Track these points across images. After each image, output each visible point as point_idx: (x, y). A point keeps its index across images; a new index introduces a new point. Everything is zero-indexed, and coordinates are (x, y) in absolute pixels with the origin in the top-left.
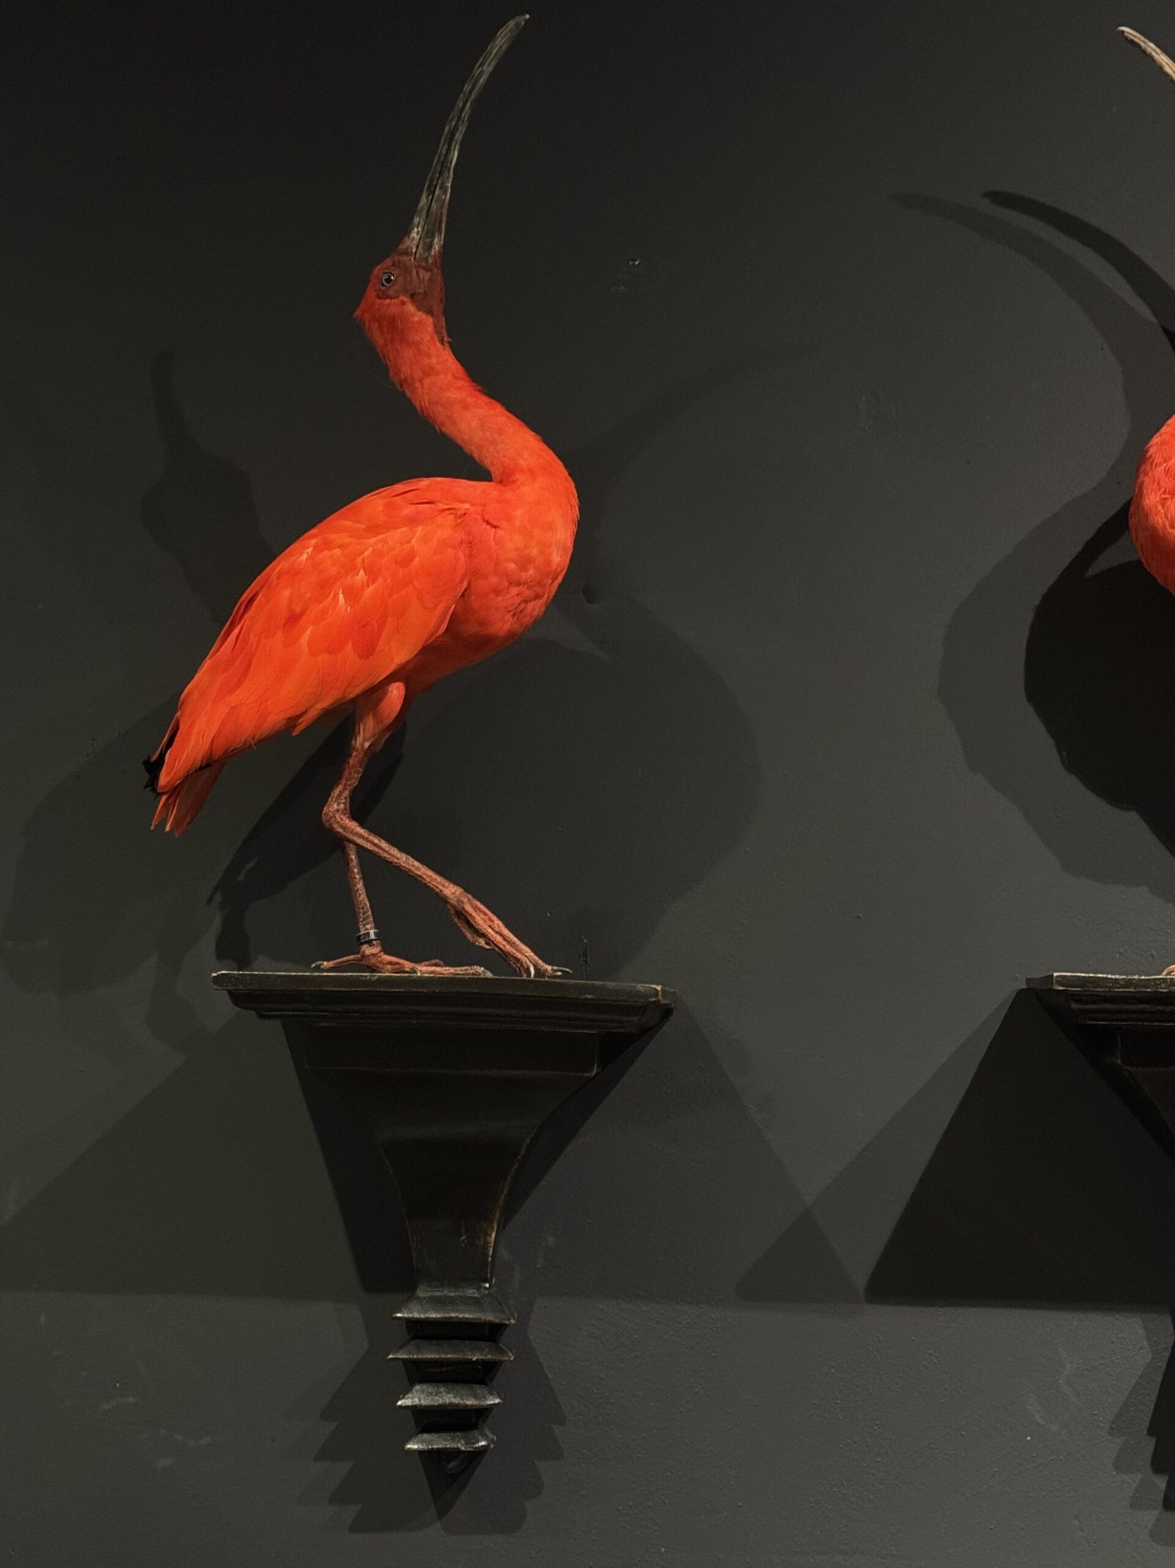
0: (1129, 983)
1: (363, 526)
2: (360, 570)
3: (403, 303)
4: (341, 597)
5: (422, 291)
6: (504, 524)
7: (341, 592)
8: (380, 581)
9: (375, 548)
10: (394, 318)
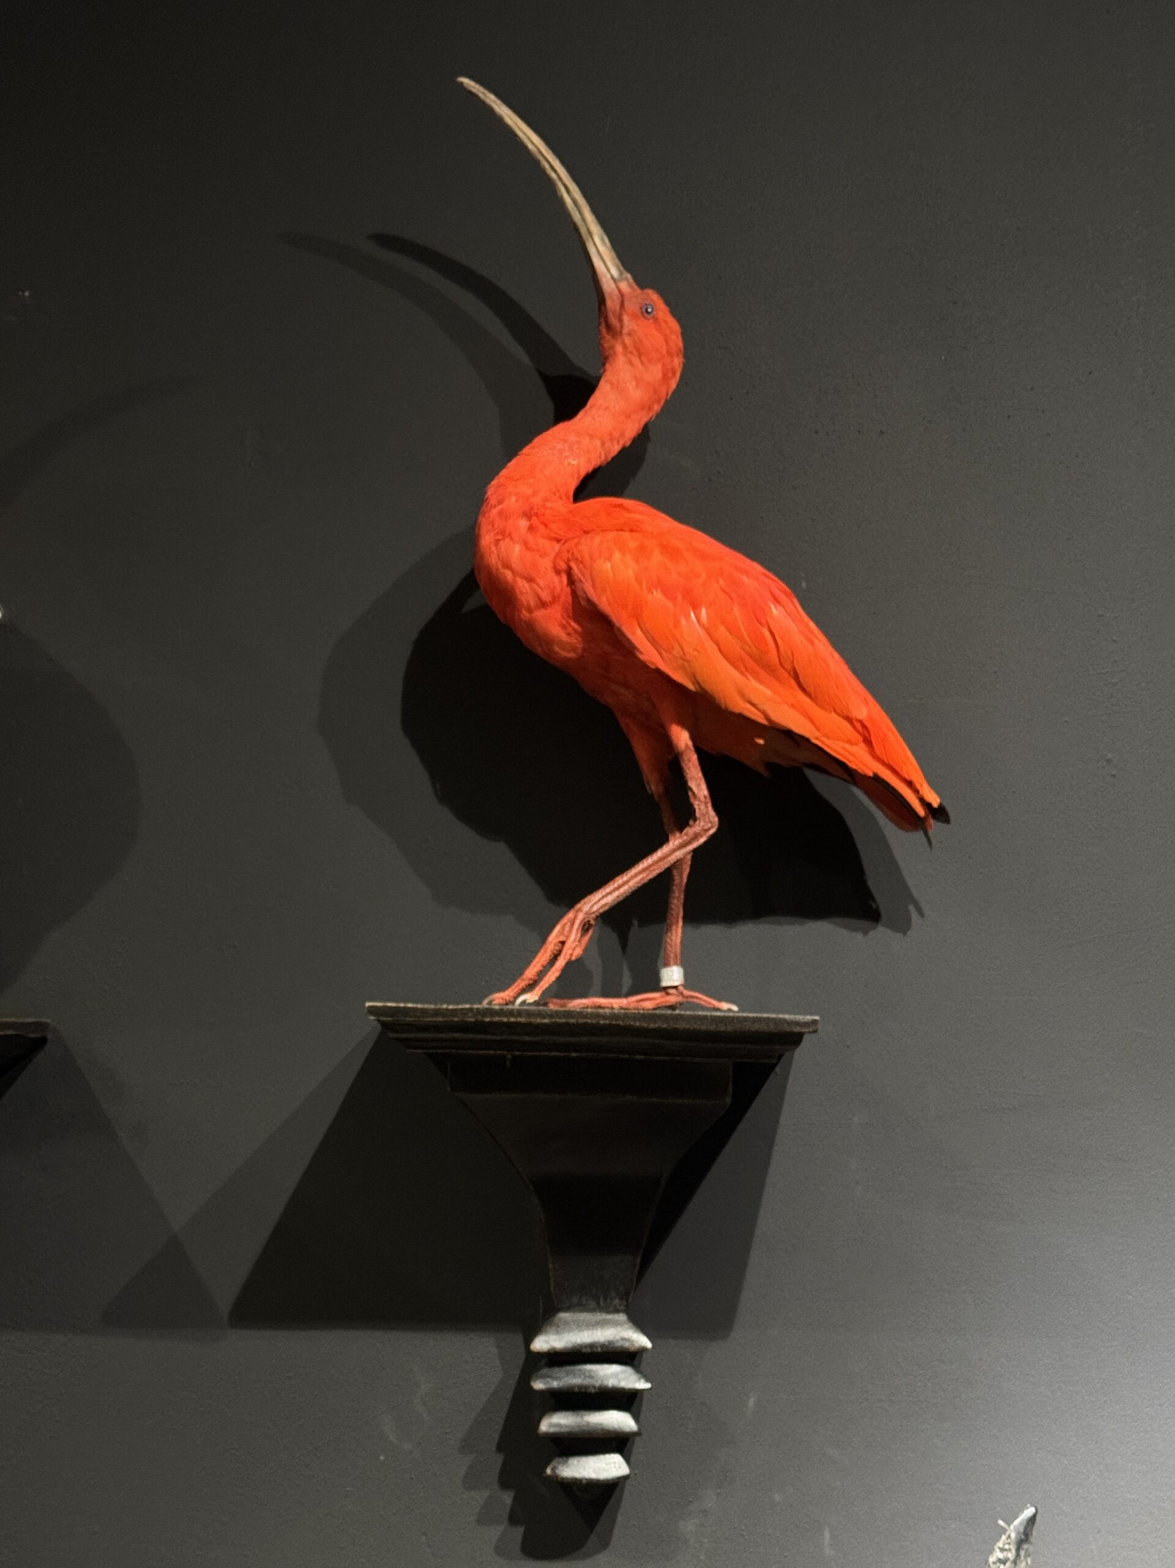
0: (437, 1012)
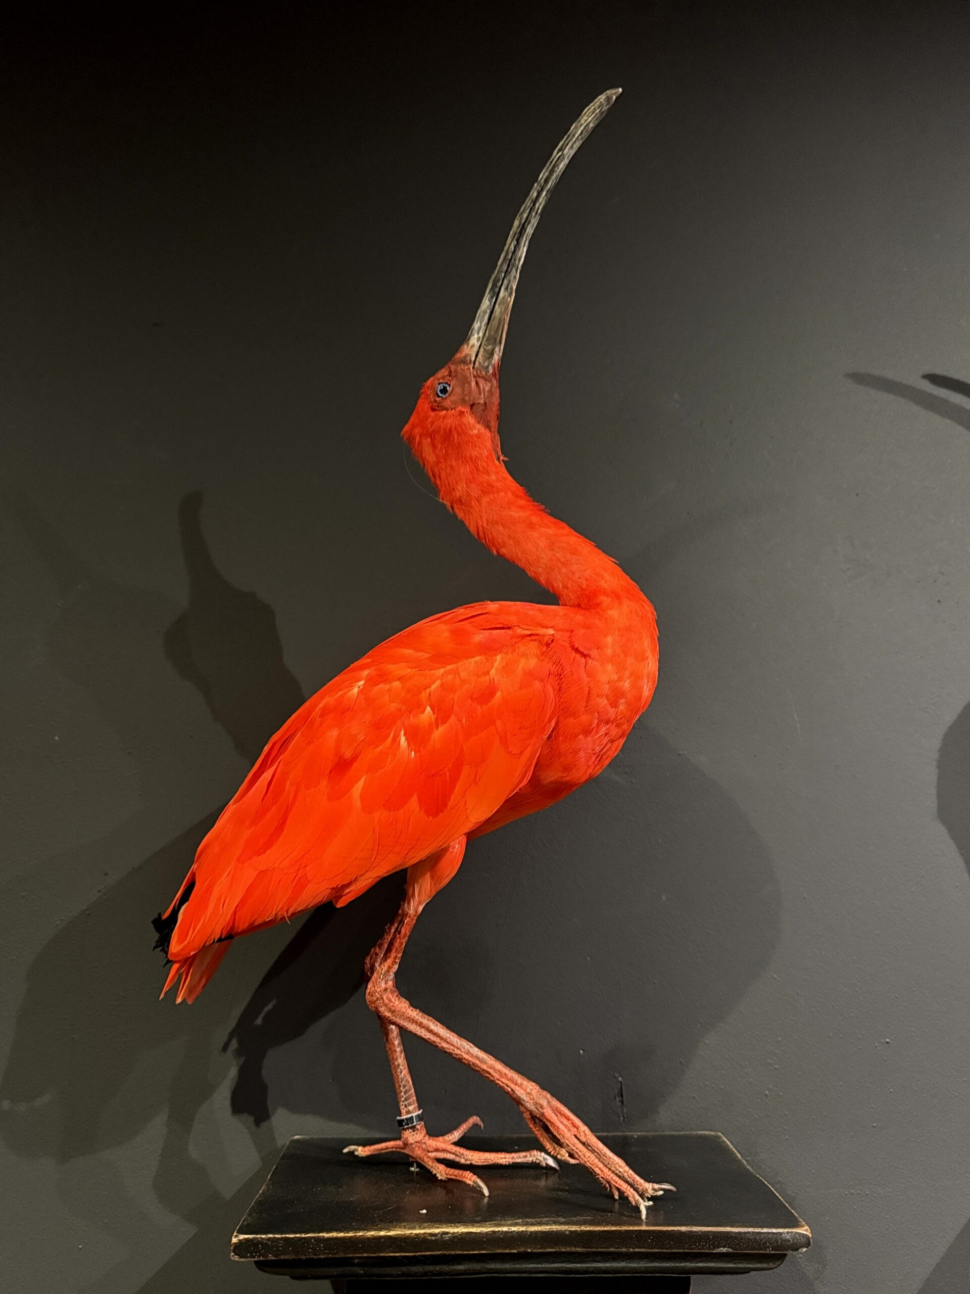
1: (427, 655)
2: (426, 708)
3: (462, 413)
4: (403, 739)
5: (482, 401)
6: (594, 653)
7: (402, 733)
8: (453, 719)
9: (443, 681)
10: (450, 431)
